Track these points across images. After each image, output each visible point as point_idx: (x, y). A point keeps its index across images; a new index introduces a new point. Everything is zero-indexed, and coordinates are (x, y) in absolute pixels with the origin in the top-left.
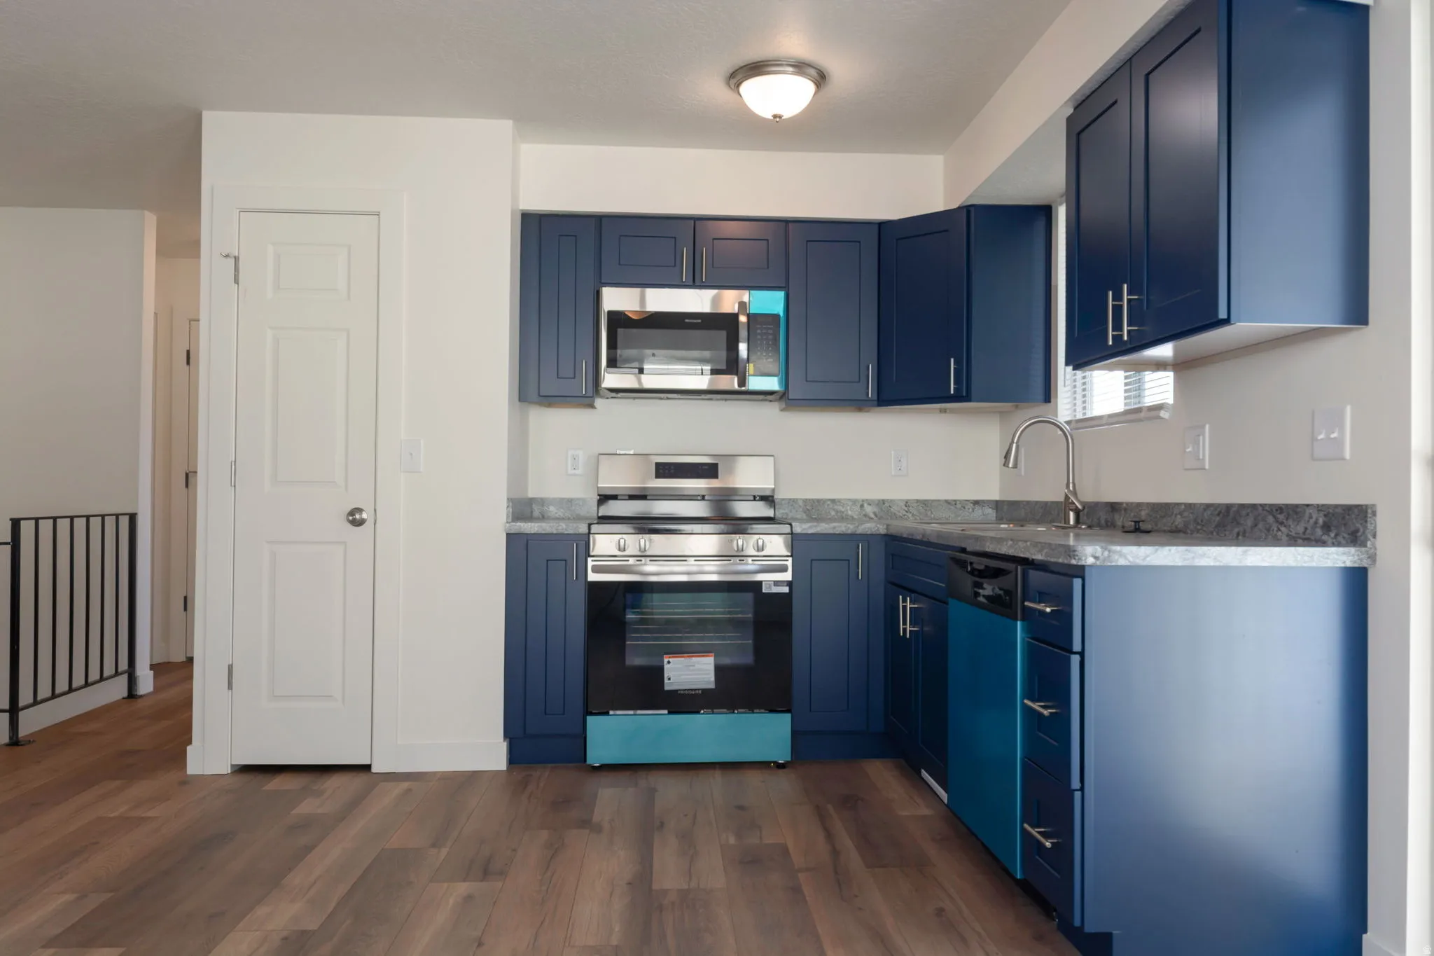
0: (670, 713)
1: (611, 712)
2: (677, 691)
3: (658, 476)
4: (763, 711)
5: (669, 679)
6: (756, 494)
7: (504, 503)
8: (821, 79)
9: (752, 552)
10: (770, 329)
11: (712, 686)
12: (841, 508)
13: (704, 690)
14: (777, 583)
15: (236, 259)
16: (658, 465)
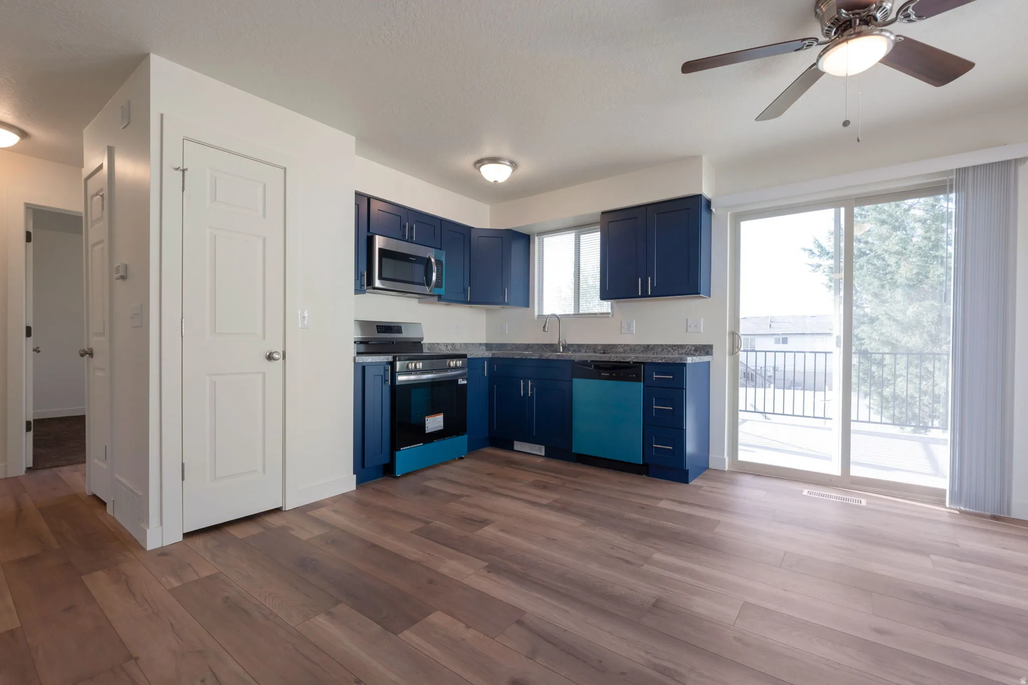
0: (425, 444)
1: (401, 449)
2: (430, 433)
3: (378, 332)
5: (427, 428)
10: (439, 267)
11: (442, 428)
12: (441, 347)
13: (438, 431)
14: (463, 380)
16: (377, 327)
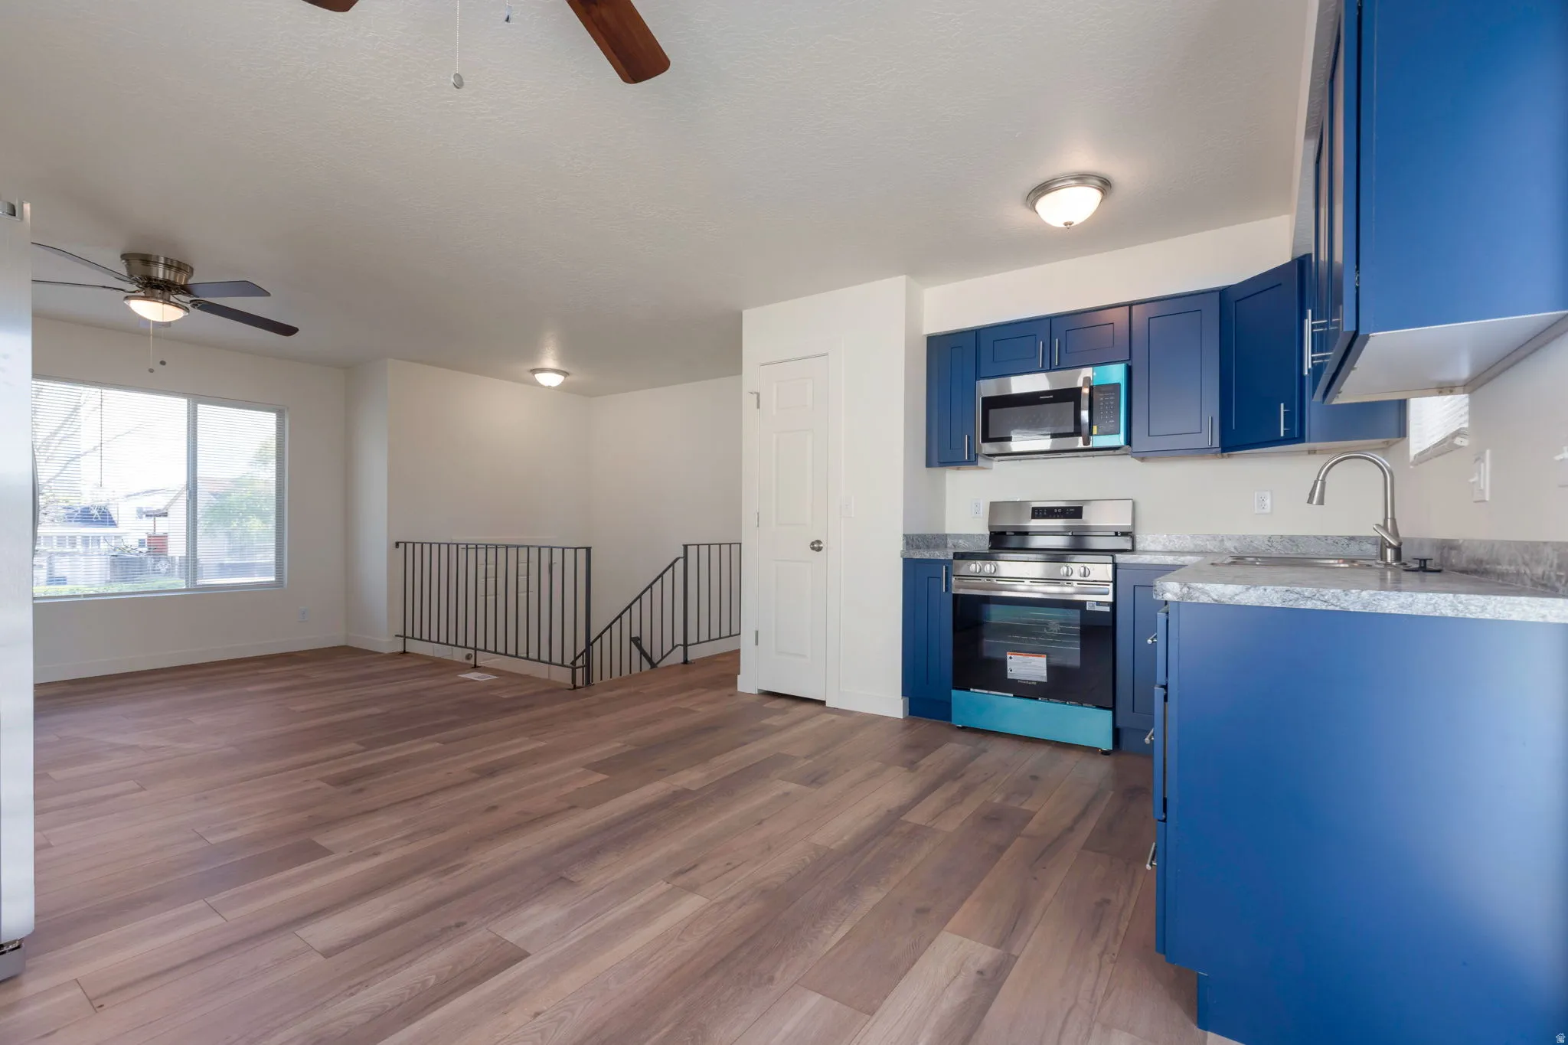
0: (1014, 696)
1: (971, 690)
2: (1017, 680)
3: (1033, 517)
4: (1091, 705)
5: (1011, 670)
6: (1119, 531)
7: (901, 537)
8: (1105, 185)
9: (1076, 576)
10: (1112, 396)
11: (1045, 680)
13: (1038, 682)
14: (1099, 603)
15: (758, 394)
16: (1034, 509)
